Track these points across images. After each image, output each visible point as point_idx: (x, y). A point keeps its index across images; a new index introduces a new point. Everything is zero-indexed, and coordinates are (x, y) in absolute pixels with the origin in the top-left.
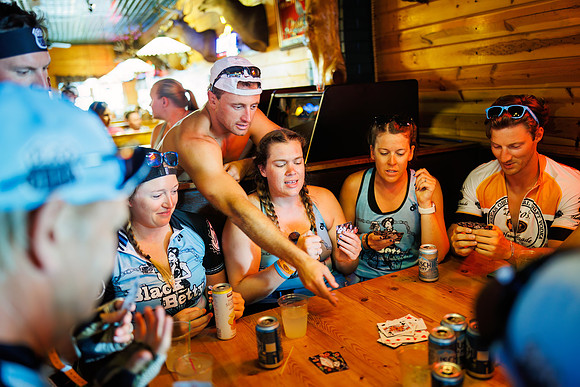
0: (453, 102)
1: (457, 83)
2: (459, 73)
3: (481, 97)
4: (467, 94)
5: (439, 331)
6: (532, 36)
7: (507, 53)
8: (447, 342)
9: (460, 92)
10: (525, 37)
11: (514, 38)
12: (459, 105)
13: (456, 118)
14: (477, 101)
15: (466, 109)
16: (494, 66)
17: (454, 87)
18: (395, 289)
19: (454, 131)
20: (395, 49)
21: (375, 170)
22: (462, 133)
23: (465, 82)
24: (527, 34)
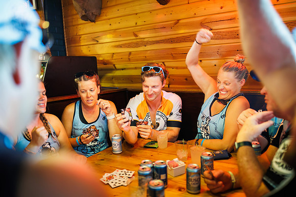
0: (111, 70)
1: (113, 61)
2: (113, 56)
3: (125, 67)
4: (118, 66)
5: (143, 169)
6: (146, 40)
7: (135, 47)
8: (148, 173)
9: (114, 65)
10: (143, 40)
11: (138, 40)
12: (114, 71)
13: (113, 78)
14: (123, 69)
15: (117, 73)
16: (130, 53)
17: (111, 63)
18: (103, 160)
19: (112, 84)
20: (77, 45)
21: (81, 101)
22: (117, 85)
23: (117, 60)
24: (144, 38)
